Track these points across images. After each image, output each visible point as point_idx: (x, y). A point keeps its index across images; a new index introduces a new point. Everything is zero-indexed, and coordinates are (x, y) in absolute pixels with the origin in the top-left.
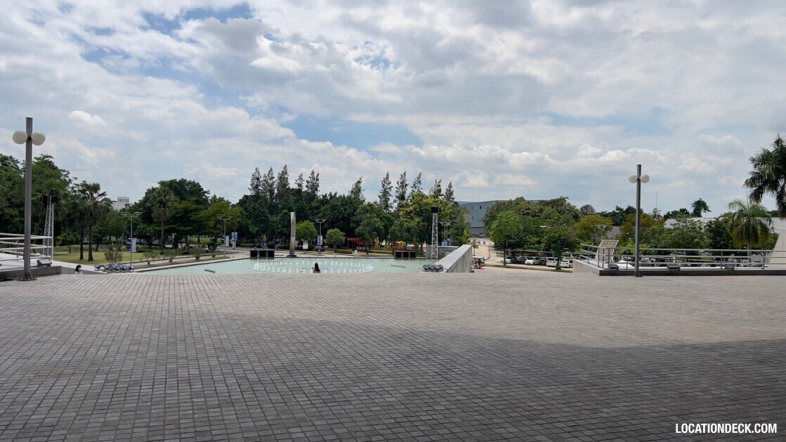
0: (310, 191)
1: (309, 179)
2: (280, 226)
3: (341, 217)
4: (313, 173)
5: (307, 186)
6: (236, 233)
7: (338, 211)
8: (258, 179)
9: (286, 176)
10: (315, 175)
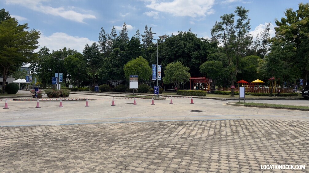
0: (146, 44)
1: (144, 34)
2: (110, 65)
3: (180, 51)
4: (146, 28)
5: (143, 40)
6: (61, 74)
7: (177, 47)
8: (104, 37)
9: (126, 32)
10: (148, 29)
